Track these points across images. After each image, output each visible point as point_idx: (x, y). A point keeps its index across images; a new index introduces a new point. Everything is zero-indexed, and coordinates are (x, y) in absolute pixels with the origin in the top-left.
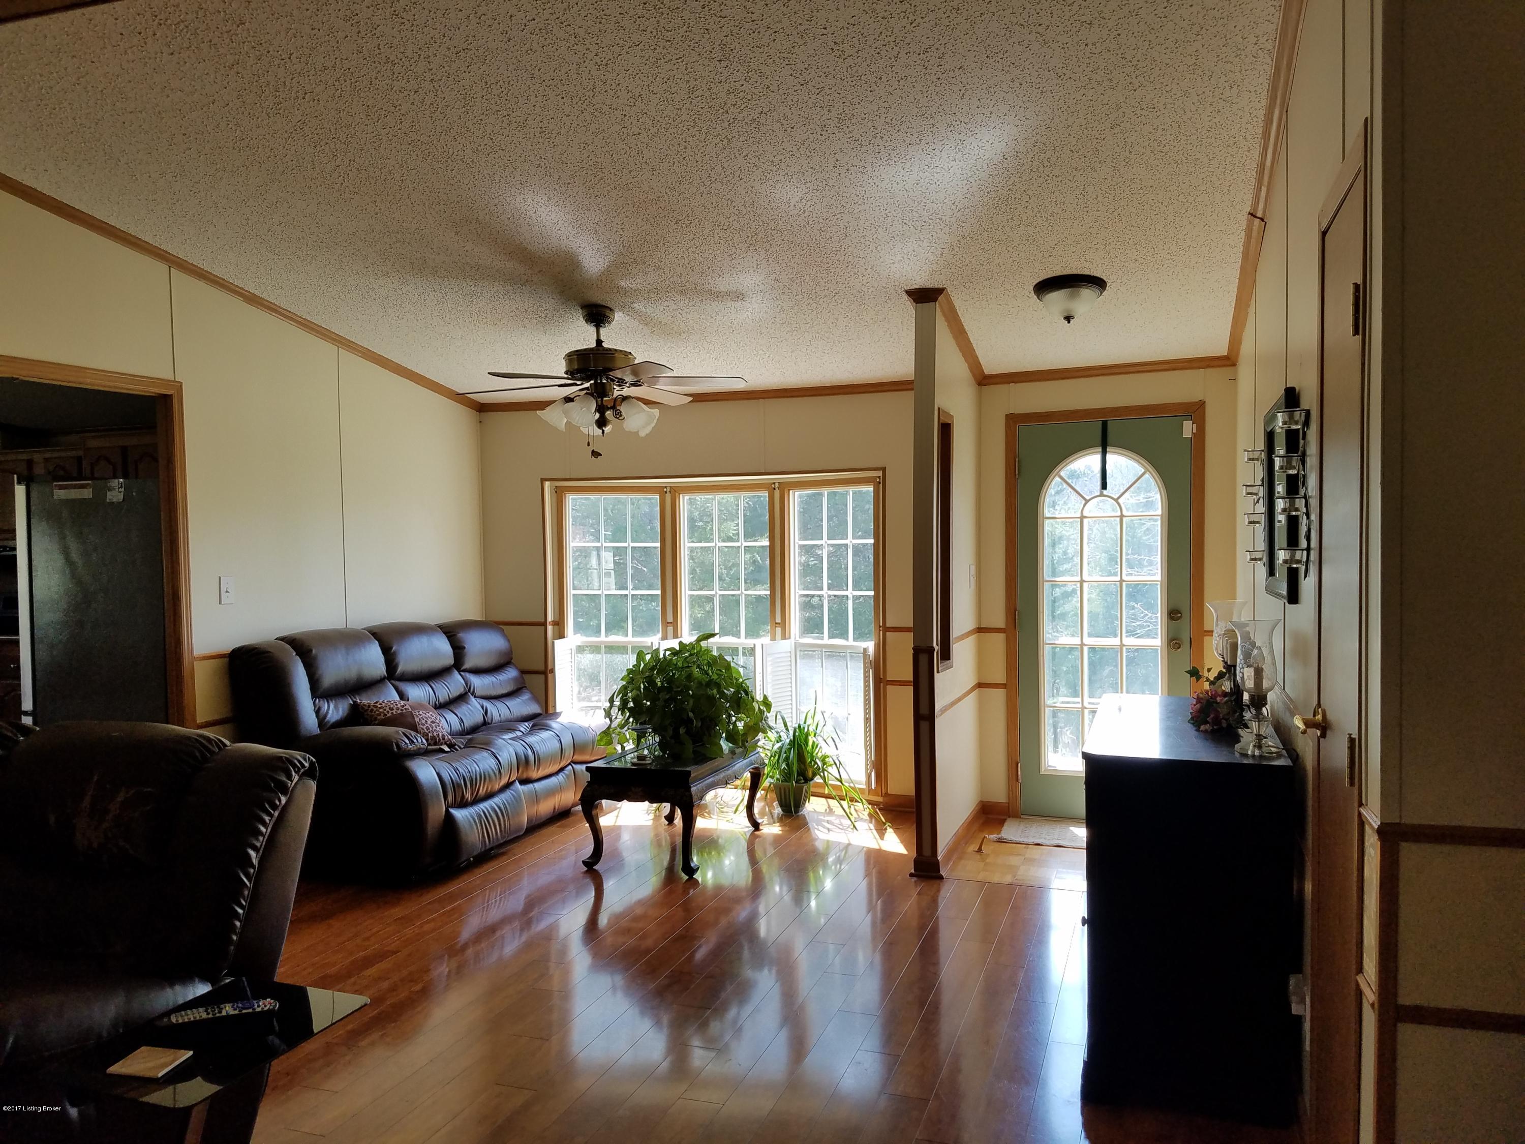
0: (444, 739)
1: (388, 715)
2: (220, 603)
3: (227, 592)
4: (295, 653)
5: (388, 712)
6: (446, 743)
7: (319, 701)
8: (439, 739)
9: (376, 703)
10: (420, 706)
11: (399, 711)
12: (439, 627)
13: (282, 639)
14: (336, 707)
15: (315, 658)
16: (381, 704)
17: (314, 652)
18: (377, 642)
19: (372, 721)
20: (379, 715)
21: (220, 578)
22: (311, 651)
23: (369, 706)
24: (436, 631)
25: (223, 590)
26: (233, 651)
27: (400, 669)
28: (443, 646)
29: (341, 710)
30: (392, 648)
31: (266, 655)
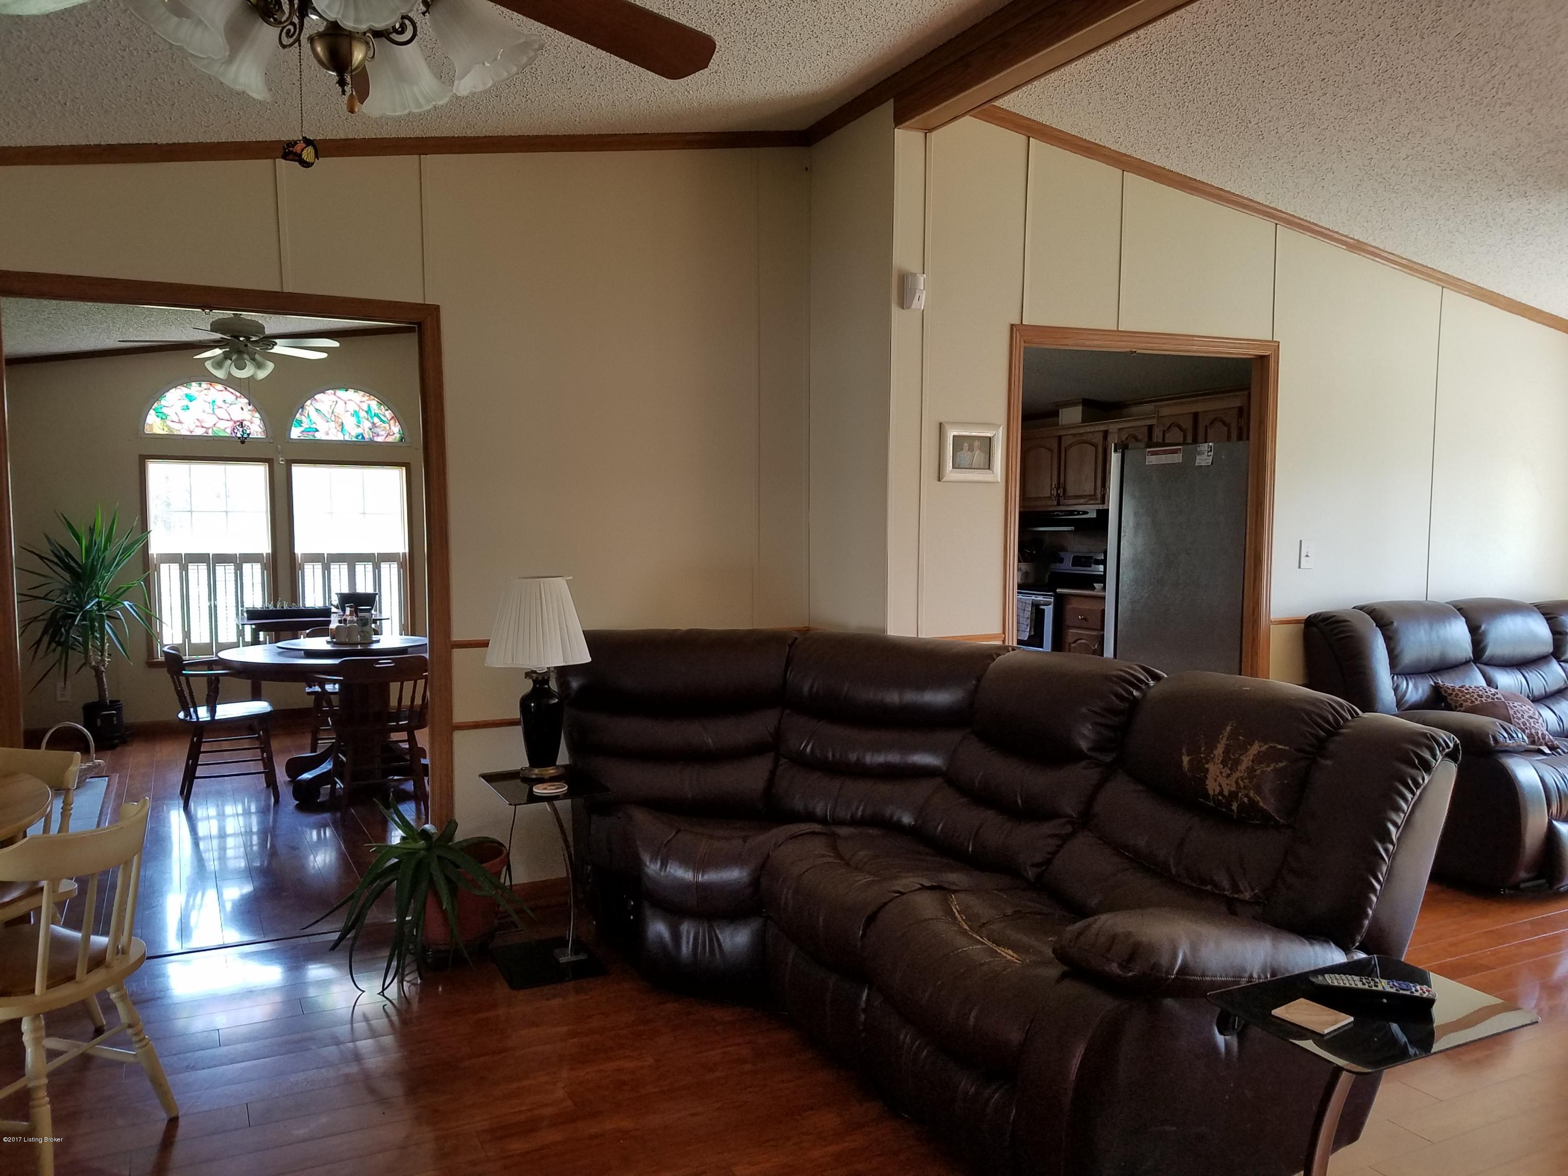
0: (1544, 739)
1: (1476, 703)
2: (1299, 567)
3: (1307, 556)
4: (1375, 624)
5: (1476, 699)
6: (1546, 745)
7: (1398, 678)
8: (1539, 738)
9: (1462, 687)
10: (1514, 697)
11: (1490, 700)
12: (1535, 606)
13: (1361, 608)
14: (1416, 687)
15: (1396, 631)
16: (1467, 689)
17: (1395, 624)
18: (1464, 619)
19: (1456, 707)
20: (1466, 701)
21: (1301, 541)
22: (1392, 623)
23: (1453, 690)
24: (1533, 611)
25: (1303, 554)
26: (1310, 616)
27: (1489, 652)
28: (1540, 629)
29: (1420, 691)
30: (1480, 627)
31: (1347, 623)
